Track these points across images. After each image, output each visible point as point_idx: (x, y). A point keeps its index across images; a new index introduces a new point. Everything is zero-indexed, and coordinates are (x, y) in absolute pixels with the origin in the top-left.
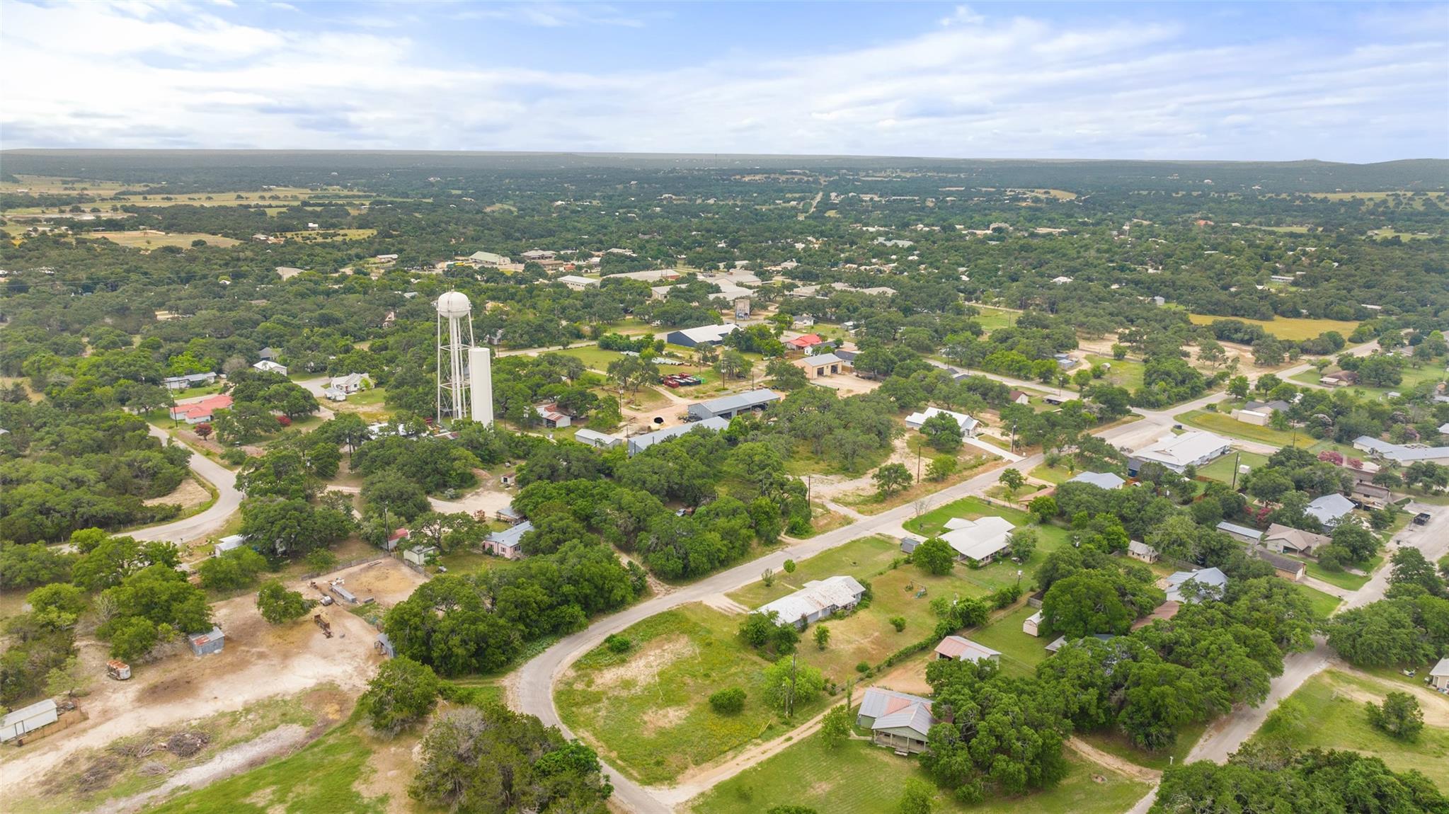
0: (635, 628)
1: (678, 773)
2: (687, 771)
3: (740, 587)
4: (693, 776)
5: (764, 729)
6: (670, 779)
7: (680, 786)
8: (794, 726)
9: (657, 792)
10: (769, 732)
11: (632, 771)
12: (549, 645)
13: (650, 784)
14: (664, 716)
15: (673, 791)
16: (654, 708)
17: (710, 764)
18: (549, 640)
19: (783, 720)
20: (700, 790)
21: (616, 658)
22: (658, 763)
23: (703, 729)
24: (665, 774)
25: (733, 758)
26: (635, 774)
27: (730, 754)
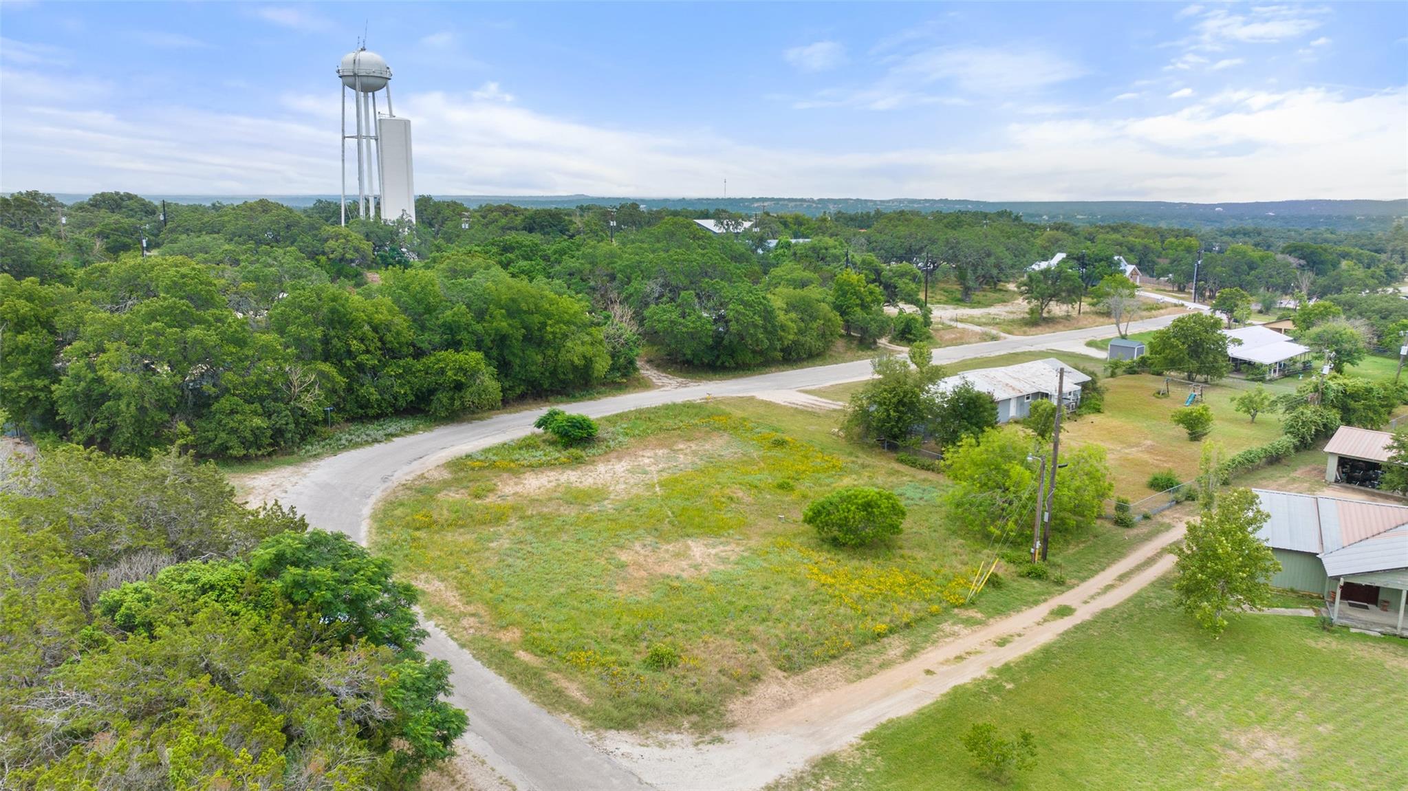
0: (612, 420)
1: (727, 692)
2: (760, 689)
3: (828, 384)
4: (784, 704)
5: (977, 586)
6: (698, 710)
7: (738, 735)
8: (1060, 583)
9: (653, 752)
10: (993, 594)
11: (563, 683)
12: (404, 432)
13: (624, 724)
14: (677, 555)
15: (715, 755)
16: (649, 540)
17: (832, 671)
18: (407, 424)
19: (1025, 569)
20: (816, 750)
21: (563, 455)
22: (659, 662)
23: (796, 583)
24: (685, 694)
25: (909, 655)
26: (574, 691)
27: (896, 646)
